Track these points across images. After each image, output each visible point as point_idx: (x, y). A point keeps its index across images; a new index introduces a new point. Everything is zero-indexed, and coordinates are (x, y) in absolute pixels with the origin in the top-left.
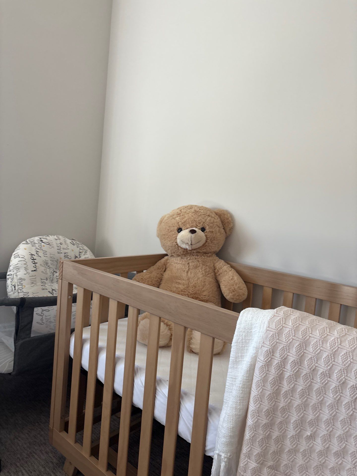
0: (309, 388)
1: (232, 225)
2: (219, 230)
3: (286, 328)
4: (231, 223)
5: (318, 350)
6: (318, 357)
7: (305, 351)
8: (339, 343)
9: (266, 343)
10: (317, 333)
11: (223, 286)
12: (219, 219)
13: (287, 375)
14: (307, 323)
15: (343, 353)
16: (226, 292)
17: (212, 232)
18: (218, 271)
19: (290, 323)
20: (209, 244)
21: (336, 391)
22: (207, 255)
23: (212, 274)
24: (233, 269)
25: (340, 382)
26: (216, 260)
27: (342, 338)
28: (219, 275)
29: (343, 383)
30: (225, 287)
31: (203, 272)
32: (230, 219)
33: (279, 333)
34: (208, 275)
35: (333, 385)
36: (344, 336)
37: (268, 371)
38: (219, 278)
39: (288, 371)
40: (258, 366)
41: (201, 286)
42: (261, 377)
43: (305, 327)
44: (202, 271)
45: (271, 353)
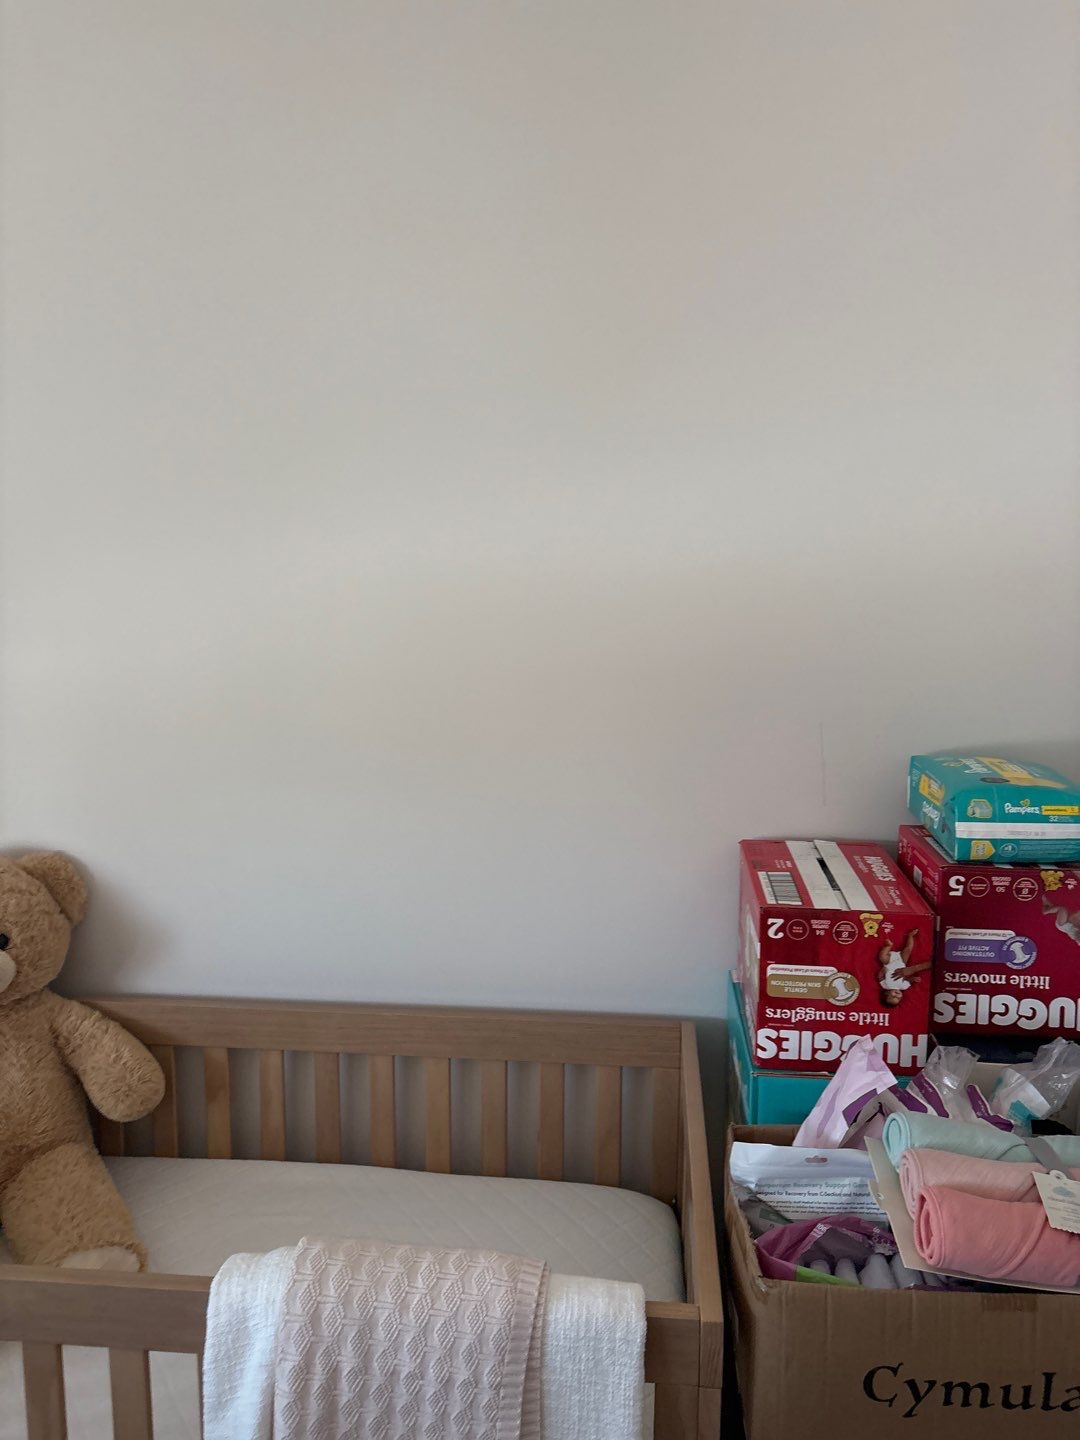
0: (388, 1411)
1: (85, 895)
2: (51, 923)
3: (325, 1303)
4: (82, 890)
5: (394, 1332)
6: (395, 1346)
7: (370, 1342)
8: (430, 1304)
9: (290, 1350)
10: (387, 1296)
11: (94, 1088)
12: (44, 890)
13: (344, 1399)
14: (365, 1278)
15: (439, 1325)
16: (103, 1102)
17: (32, 937)
18: (68, 1042)
19: (331, 1290)
20: (27, 976)
21: (436, 1399)
22: (24, 1003)
23: (52, 1054)
24: (112, 1024)
25: (441, 1382)
26: (57, 1009)
27: (433, 1290)
28: (73, 1051)
29: (447, 1381)
30: (101, 1089)
31: (24, 1062)
32: (76, 879)
33: (314, 1319)
34: (41, 1064)
35: (430, 1391)
36: (436, 1284)
37: (302, 1409)
38: (75, 1063)
39: (345, 1394)
40: (280, 1404)
41: (27, 1107)
42: (290, 1427)
43: (362, 1290)
44: (18, 1062)
45: (304, 1371)
